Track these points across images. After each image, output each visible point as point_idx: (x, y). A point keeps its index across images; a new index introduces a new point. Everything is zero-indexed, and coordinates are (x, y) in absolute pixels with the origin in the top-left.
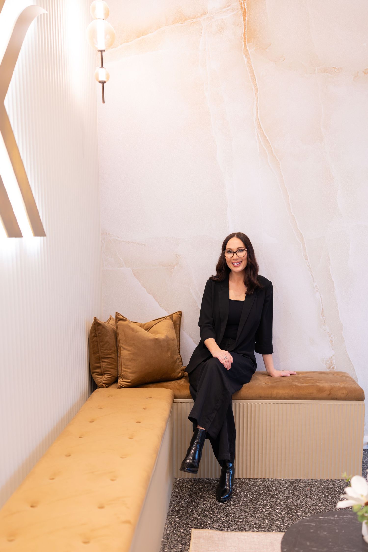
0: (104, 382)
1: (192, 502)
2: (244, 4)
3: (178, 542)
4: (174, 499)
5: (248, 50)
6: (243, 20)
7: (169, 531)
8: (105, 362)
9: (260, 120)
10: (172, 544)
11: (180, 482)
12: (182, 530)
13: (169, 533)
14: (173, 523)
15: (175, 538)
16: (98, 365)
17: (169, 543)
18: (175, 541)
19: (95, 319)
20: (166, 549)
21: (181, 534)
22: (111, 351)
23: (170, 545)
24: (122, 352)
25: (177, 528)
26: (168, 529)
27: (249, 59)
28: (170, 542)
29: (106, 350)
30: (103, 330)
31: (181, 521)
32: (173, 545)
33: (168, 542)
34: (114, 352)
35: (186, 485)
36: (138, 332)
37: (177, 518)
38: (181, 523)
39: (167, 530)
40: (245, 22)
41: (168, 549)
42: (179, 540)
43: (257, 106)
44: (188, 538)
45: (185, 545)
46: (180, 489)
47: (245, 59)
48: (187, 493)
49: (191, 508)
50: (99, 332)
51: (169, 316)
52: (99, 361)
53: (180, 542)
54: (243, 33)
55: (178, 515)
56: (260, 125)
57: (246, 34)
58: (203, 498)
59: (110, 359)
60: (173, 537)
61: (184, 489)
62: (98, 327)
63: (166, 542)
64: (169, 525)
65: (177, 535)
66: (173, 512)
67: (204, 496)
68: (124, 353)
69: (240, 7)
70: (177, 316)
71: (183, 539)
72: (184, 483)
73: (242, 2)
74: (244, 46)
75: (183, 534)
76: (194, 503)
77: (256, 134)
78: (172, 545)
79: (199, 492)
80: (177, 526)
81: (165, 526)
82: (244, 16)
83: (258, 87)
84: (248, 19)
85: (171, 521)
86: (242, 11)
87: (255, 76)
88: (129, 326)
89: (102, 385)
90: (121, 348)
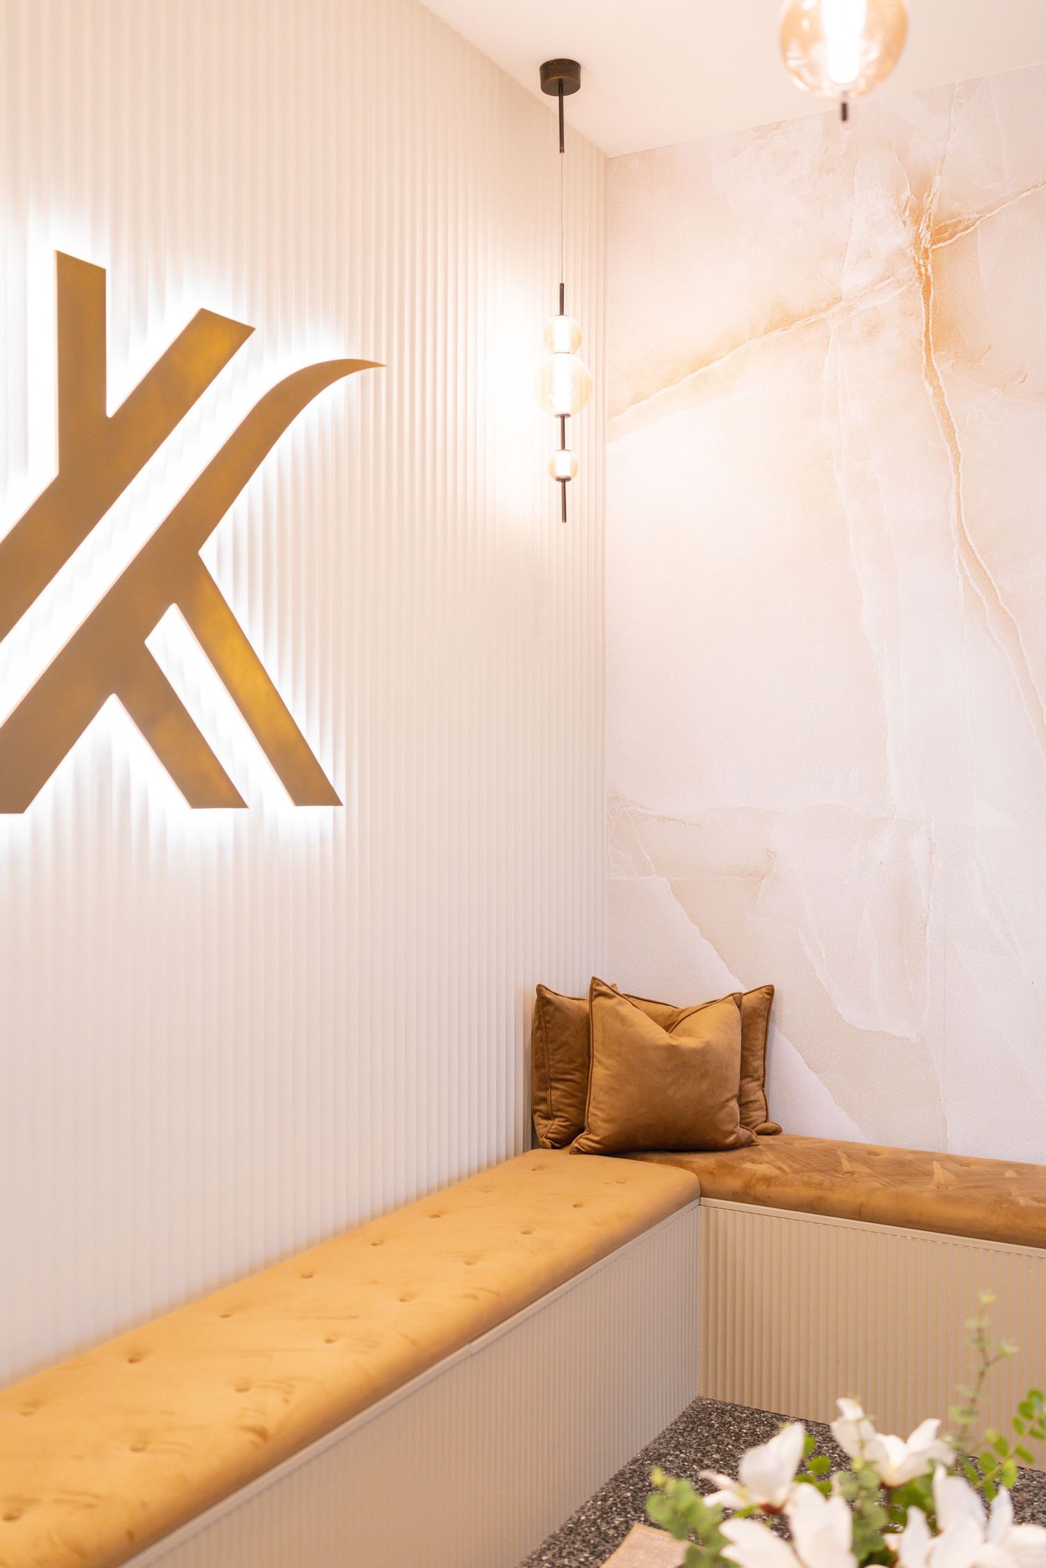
0: (550, 1135)
1: (694, 1461)
2: (925, 266)
3: (585, 1547)
4: (656, 1445)
5: (936, 367)
6: (922, 301)
7: (587, 1516)
8: (557, 1089)
9: (965, 527)
10: (570, 1548)
11: (705, 1409)
12: (618, 1520)
13: (584, 1520)
14: (611, 1499)
15: (587, 1535)
16: (542, 1094)
17: (567, 1543)
18: (583, 1541)
19: (540, 989)
20: (546, 1555)
21: (609, 1529)
22: (572, 1066)
23: (565, 1548)
24: (594, 1069)
25: (610, 1514)
26: (589, 1510)
27: (937, 388)
28: (570, 1541)
29: (560, 1061)
30: (557, 1014)
31: (634, 1500)
32: (572, 1550)
33: (565, 1541)
34: (580, 1068)
35: (711, 1420)
36: (634, 1025)
37: (631, 1490)
38: (630, 1504)
39: (584, 1513)
40: (928, 306)
41: (554, 1555)
42: (592, 1542)
43: (958, 493)
44: (616, 1542)
45: (597, 1558)
46: (691, 1426)
47: (929, 390)
48: (700, 1438)
49: (682, 1475)
50: (547, 1018)
51: (732, 995)
52: (544, 1086)
53: (592, 1547)
54: (924, 331)
55: (637, 1484)
56: (966, 537)
57: (930, 333)
58: (727, 1459)
59: (568, 1083)
60: (586, 1532)
61: (701, 1427)
62: (546, 1008)
63: (562, 1539)
64: (599, 1503)
65: (599, 1529)
66: (630, 1475)
67: (733, 1456)
68: (600, 1073)
69: (916, 275)
70: (761, 996)
71: (603, 1542)
72: (711, 1415)
73: (921, 262)
74: (927, 361)
75: (611, 1532)
76: (697, 1466)
77: (957, 561)
78: (568, 1550)
79: (731, 1442)
80: (614, 1509)
81: (588, 1502)
82: (927, 291)
83: (960, 450)
84: (935, 298)
85: (611, 1494)
86: (921, 283)
87: (952, 424)
88: (617, 1012)
89: (544, 1143)
90: (595, 1060)
